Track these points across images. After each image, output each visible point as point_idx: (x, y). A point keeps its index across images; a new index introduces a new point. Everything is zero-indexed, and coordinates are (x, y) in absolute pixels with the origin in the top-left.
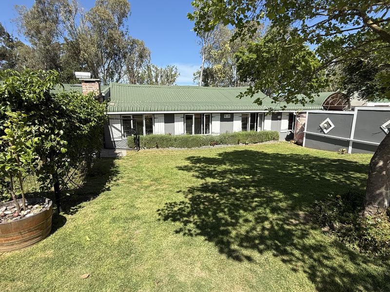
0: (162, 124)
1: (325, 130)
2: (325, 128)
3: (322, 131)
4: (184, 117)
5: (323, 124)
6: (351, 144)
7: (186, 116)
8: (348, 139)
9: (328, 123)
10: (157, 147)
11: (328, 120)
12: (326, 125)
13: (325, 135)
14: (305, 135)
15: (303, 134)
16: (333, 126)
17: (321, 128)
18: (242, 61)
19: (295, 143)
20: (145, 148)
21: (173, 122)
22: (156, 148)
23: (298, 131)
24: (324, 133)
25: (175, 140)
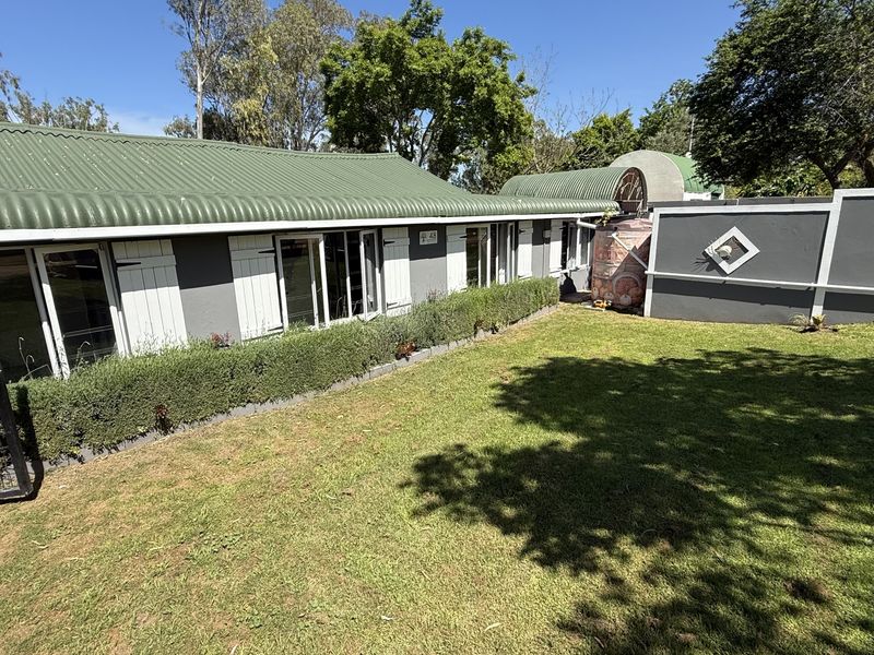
0: (170, 298)
1: (723, 265)
2: (725, 258)
3: (713, 265)
4: (275, 251)
5: (716, 245)
6: (819, 297)
7: (284, 243)
8: (813, 285)
9: (734, 241)
10: (164, 426)
11: (735, 232)
12: (728, 249)
13: (727, 278)
14: (650, 282)
15: (644, 278)
16: (753, 250)
17: (709, 259)
18: (344, 82)
19: (608, 308)
20: (85, 451)
21: (228, 278)
22: (155, 433)
23: (614, 271)
24: (723, 273)
25: (258, 366)
